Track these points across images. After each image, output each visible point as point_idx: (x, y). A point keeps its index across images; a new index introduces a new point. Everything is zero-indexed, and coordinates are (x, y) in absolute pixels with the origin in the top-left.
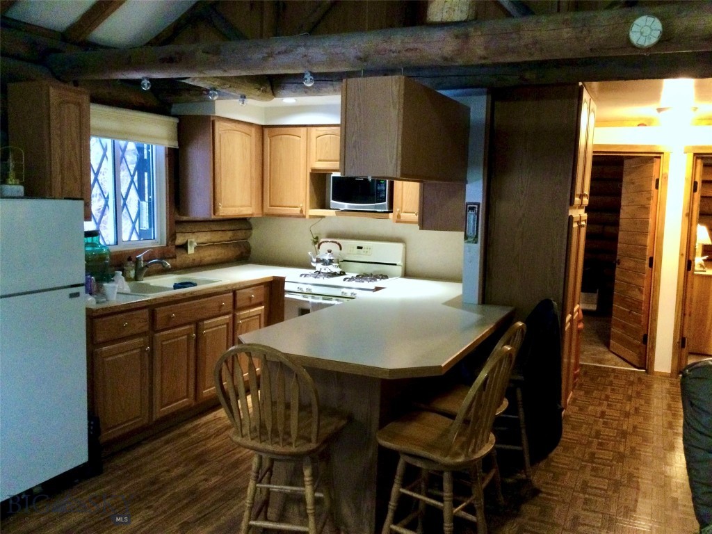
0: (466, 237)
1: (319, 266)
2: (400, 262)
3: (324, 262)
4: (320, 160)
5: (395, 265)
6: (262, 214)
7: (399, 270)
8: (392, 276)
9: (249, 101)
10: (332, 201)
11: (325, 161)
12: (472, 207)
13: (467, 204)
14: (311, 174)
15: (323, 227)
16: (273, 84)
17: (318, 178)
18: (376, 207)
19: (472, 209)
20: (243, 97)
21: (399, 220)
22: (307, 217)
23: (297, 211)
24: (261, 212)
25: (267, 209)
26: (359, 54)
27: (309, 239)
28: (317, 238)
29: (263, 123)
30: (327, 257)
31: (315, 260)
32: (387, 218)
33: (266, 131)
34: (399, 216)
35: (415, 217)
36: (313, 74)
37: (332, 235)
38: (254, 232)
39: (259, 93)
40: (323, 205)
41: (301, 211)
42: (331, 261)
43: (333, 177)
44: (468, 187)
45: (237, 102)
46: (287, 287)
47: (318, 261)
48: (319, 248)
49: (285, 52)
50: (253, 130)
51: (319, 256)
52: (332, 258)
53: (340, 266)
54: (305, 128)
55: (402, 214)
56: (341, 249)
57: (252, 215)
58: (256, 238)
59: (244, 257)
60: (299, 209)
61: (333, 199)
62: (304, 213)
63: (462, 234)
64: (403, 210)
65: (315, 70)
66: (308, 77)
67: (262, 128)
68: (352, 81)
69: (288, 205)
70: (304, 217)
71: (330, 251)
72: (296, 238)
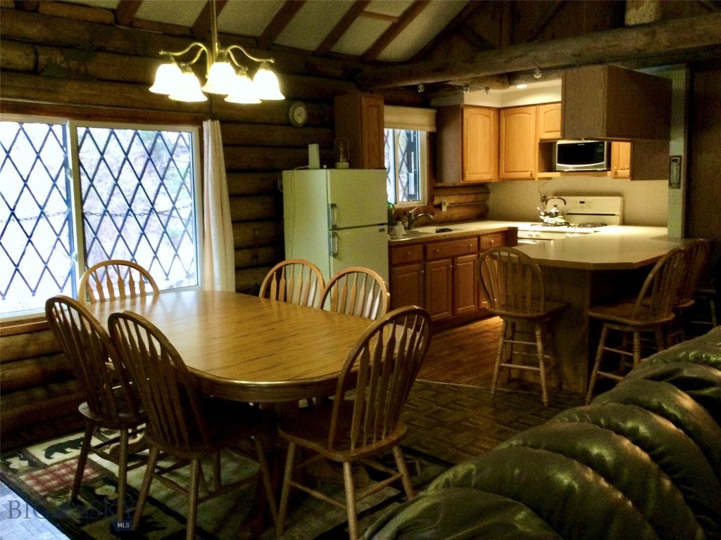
0: (670, 184)
1: (547, 219)
2: (618, 212)
3: (550, 215)
4: (547, 132)
5: (614, 215)
6: (499, 179)
7: (617, 219)
8: (611, 224)
9: (491, 91)
10: (558, 164)
11: (551, 132)
12: (674, 159)
13: (672, 157)
14: (540, 144)
15: (550, 187)
16: (510, 78)
17: (546, 147)
18: (595, 167)
19: (675, 161)
20: (487, 89)
21: (616, 176)
22: (536, 179)
23: (527, 175)
24: (497, 178)
25: (503, 175)
26: (575, 52)
27: (538, 198)
28: (545, 197)
29: (500, 106)
30: (553, 211)
31: (543, 214)
32: (606, 175)
33: (502, 112)
34: (616, 173)
35: (627, 172)
36: (540, 69)
37: (558, 194)
38: (491, 195)
39: (499, 84)
40: (550, 168)
41: (531, 175)
42: (557, 214)
43: (559, 145)
44: (672, 143)
45: (483, 92)
46: (520, 234)
47: (546, 214)
48: (546, 204)
49: (521, 56)
50: (492, 113)
51: (546, 210)
52: (557, 211)
53: (564, 218)
54: (534, 107)
55: (619, 171)
56: (565, 203)
57: (491, 180)
58: (493, 200)
59: (483, 216)
60: (529, 173)
61: (559, 163)
62: (534, 176)
63: (667, 182)
64: (620, 168)
65: (542, 66)
66: (538, 71)
67: (499, 110)
68: (570, 71)
69: (520, 170)
70: (533, 179)
71: (556, 206)
72: (527, 197)
